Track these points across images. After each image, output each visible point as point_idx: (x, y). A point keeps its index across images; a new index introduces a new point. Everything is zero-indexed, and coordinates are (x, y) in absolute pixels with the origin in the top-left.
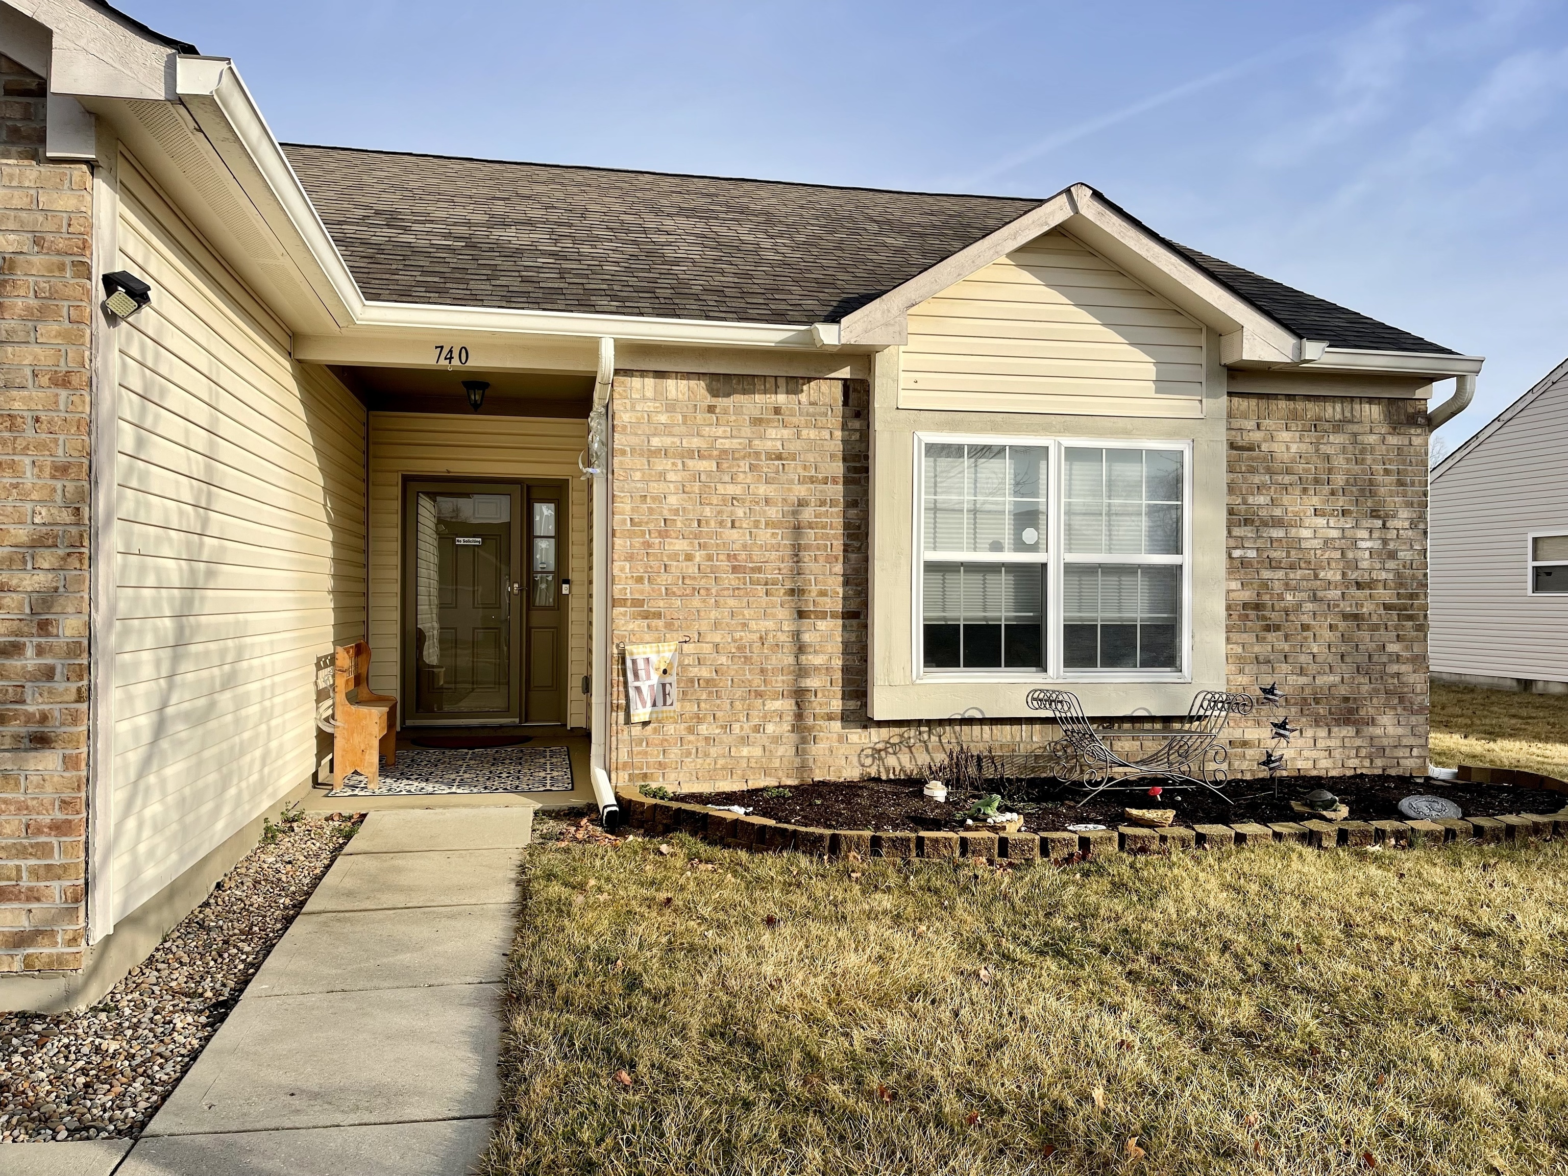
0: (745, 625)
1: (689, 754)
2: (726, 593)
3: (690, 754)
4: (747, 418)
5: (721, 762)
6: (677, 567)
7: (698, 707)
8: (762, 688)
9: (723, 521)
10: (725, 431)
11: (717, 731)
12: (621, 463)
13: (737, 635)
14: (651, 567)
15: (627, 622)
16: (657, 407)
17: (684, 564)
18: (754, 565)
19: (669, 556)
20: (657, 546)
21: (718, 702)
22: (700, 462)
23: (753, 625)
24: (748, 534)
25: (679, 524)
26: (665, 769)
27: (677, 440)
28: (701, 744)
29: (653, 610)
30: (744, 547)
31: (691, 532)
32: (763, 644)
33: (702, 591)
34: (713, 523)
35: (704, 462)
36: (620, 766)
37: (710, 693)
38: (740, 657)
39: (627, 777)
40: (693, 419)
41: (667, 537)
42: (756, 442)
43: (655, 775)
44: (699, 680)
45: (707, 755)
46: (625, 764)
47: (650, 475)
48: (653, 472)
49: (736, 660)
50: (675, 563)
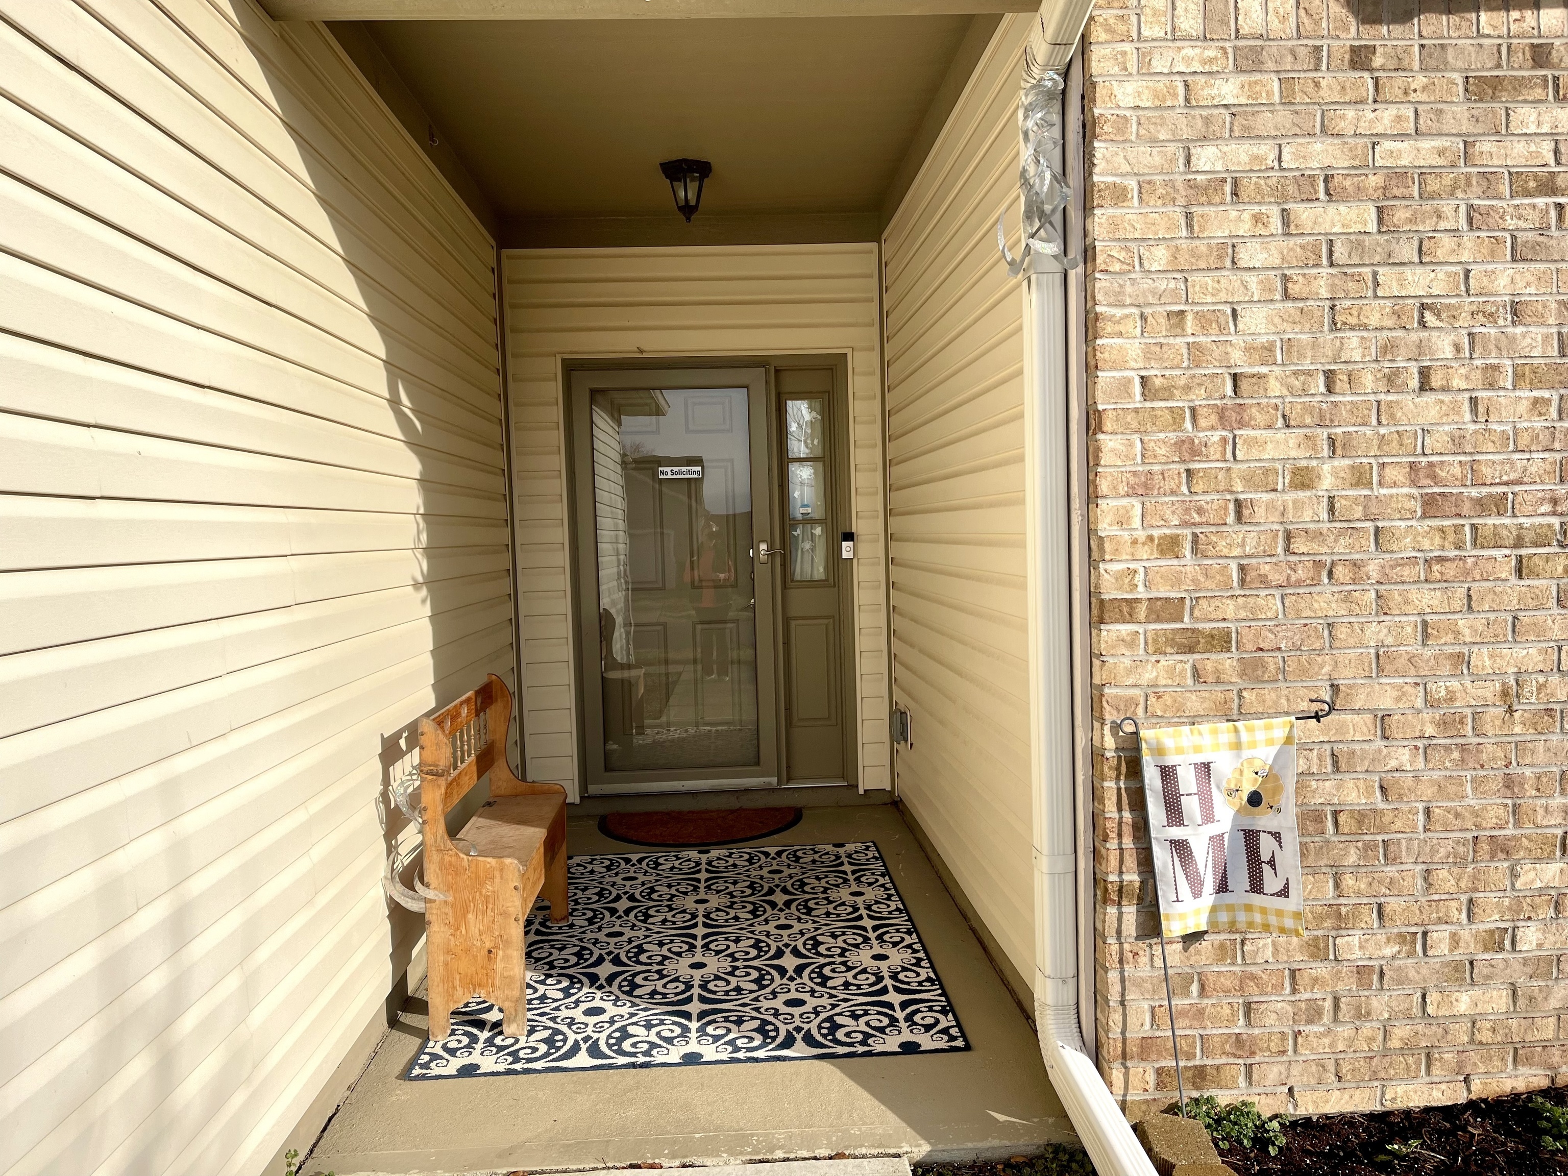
0: (1461, 661)
1: (1313, 1014)
2: (1407, 572)
3: (1319, 1013)
4: (1458, 78)
5: (1401, 1032)
6: (1270, 506)
7: (1337, 886)
8: (1510, 831)
9: (1396, 372)
10: (1399, 118)
11: (1389, 951)
12: (1114, 224)
13: (1439, 689)
14: (1200, 511)
15: (1138, 663)
16: (1211, 61)
17: (1290, 497)
18: (1485, 490)
19: (1249, 480)
20: (1214, 452)
21: (1391, 871)
22: (1332, 208)
23: (1482, 659)
24: (1466, 407)
25: (1275, 388)
26: (1253, 1053)
27: (1267, 150)
28: (1347, 985)
29: (1209, 626)
30: (1457, 442)
31: (1308, 409)
32: (1511, 711)
33: (1339, 571)
34: (1368, 381)
35: (1342, 208)
36: (1133, 1049)
37: (1369, 847)
38: (1447, 748)
39: (1151, 1077)
40: (1310, 88)
41: (1242, 424)
42: (1486, 146)
43: (1227, 1073)
44: (1335, 814)
45: (1362, 1014)
46: (1147, 1047)
47: (1193, 253)
48: (1202, 247)
49: (1435, 756)
50: (1266, 497)
